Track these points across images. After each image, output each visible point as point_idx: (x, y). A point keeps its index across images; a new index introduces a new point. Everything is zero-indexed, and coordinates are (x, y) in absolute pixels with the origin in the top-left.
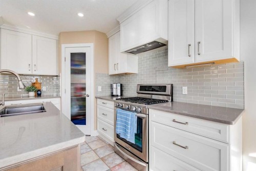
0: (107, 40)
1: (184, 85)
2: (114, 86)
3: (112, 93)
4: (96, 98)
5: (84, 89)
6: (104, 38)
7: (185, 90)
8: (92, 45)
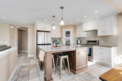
0: (76, 27)
1: (102, 41)
2: (78, 41)
3: (77, 43)
4: (73, 44)
5: (70, 42)
6: (75, 27)
7: (102, 42)
8: (72, 29)
